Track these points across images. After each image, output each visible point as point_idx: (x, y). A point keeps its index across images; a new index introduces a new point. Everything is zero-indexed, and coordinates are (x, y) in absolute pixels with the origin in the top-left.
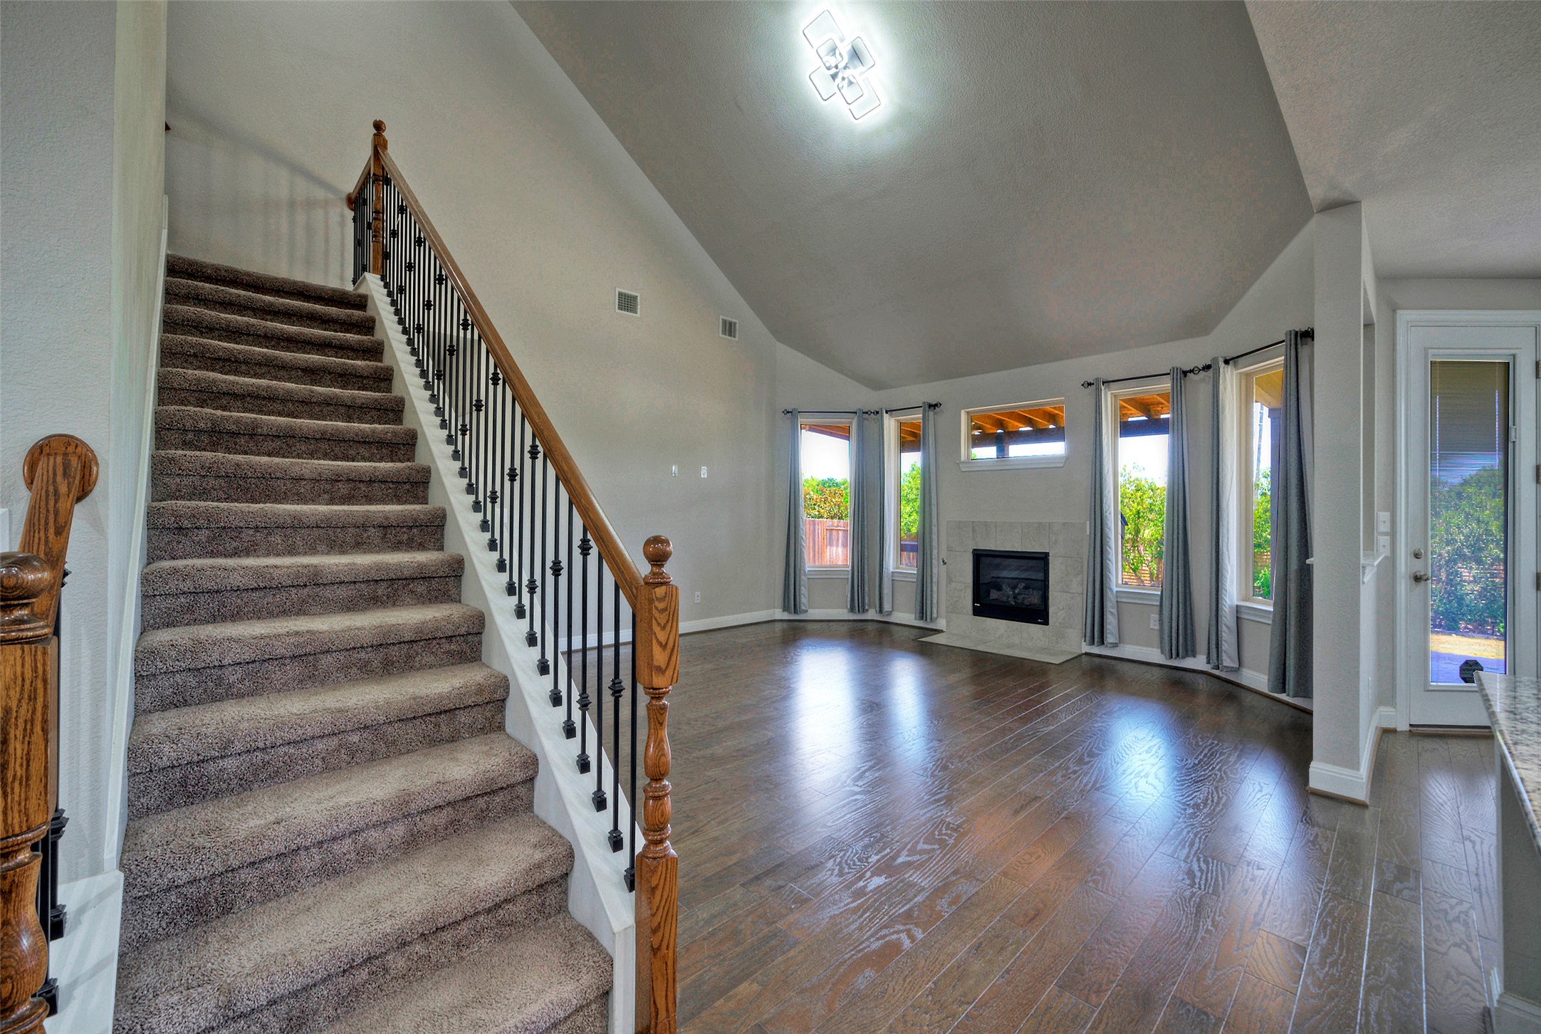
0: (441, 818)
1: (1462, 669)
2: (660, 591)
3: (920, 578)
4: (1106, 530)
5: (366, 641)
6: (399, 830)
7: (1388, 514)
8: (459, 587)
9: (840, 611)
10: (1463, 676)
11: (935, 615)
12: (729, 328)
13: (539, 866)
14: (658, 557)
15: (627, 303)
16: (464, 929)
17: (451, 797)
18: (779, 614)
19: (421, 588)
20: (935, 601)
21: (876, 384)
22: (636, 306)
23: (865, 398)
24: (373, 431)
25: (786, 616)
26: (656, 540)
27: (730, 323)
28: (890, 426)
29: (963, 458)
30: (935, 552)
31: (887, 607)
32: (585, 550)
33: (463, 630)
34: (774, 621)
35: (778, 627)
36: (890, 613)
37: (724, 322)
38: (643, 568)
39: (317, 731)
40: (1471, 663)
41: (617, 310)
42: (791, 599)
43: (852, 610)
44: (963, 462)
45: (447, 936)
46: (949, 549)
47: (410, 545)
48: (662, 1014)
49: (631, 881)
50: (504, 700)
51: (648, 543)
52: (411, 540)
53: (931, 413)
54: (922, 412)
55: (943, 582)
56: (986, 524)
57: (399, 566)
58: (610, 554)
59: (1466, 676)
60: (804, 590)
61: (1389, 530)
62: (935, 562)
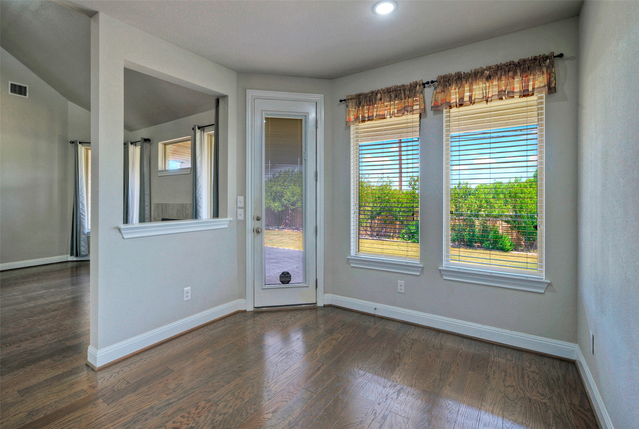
1: (281, 277)
7: (243, 197)
10: (281, 280)
12: (19, 90)
18: (71, 257)
27: (21, 87)
34: (67, 262)
35: (70, 265)
37: (13, 85)
40: (285, 273)
42: (74, 249)
44: (160, 171)
46: (155, 219)
54: (140, 145)
56: (166, 205)
59: (283, 280)
61: (243, 206)
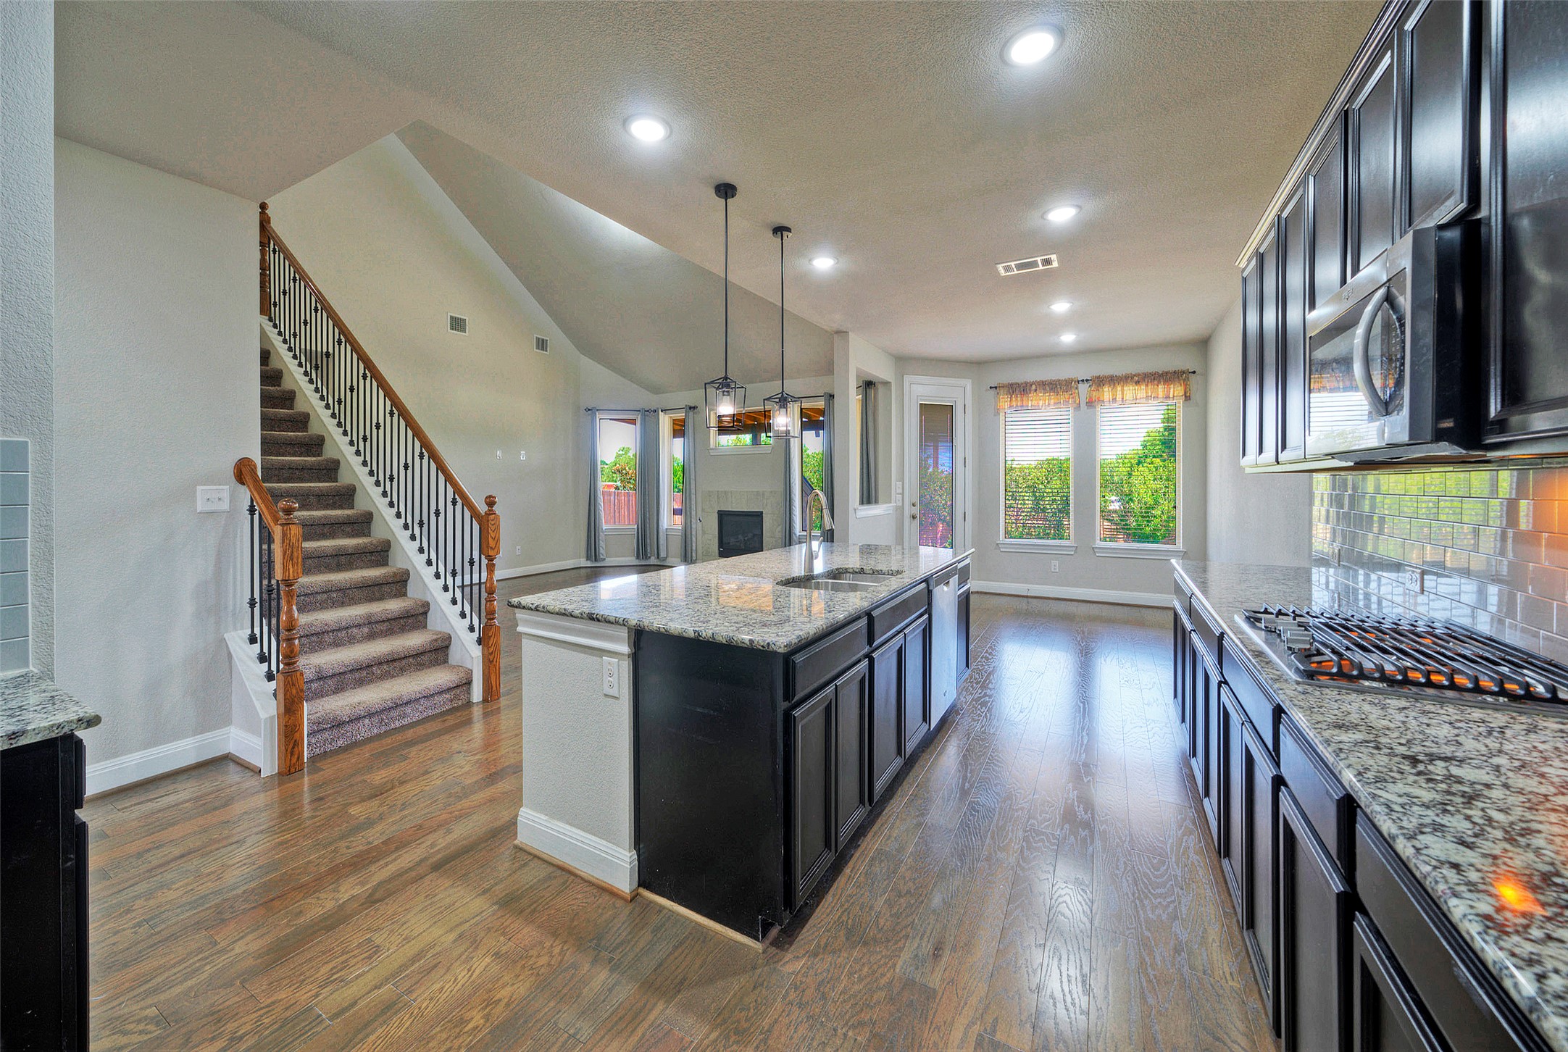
0: (384, 627)
2: (492, 517)
3: (684, 532)
4: (793, 495)
5: (329, 553)
6: (366, 630)
7: (901, 483)
8: (369, 528)
9: (630, 558)
11: (694, 558)
12: (542, 344)
13: (436, 640)
14: (490, 502)
15: (458, 324)
16: (404, 662)
17: (389, 617)
18: (584, 562)
19: (348, 529)
20: (694, 548)
21: (656, 390)
22: (465, 325)
23: (650, 400)
24: (296, 437)
25: (589, 564)
26: (490, 496)
27: (543, 340)
28: (665, 422)
29: (712, 446)
30: (693, 513)
31: (663, 554)
32: (454, 502)
33: (379, 548)
34: (580, 568)
35: (583, 571)
36: (665, 559)
37: (538, 339)
38: (482, 508)
39: (319, 590)
41: (449, 330)
42: (592, 550)
43: (638, 557)
44: (712, 449)
45: (397, 664)
46: (703, 510)
47: (333, 506)
48: (494, 688)
49: (479, 641)
50: (407, 581)
51: (487, 498)
52: (334, 503)
53: (691, 413)
54: (685, 412)
55: (700, 532)
56: (726, 492)
57: (337, 517)
58: (467, 503)
60: (602, 544)
61: (901, 492)
62: (693, 520)
